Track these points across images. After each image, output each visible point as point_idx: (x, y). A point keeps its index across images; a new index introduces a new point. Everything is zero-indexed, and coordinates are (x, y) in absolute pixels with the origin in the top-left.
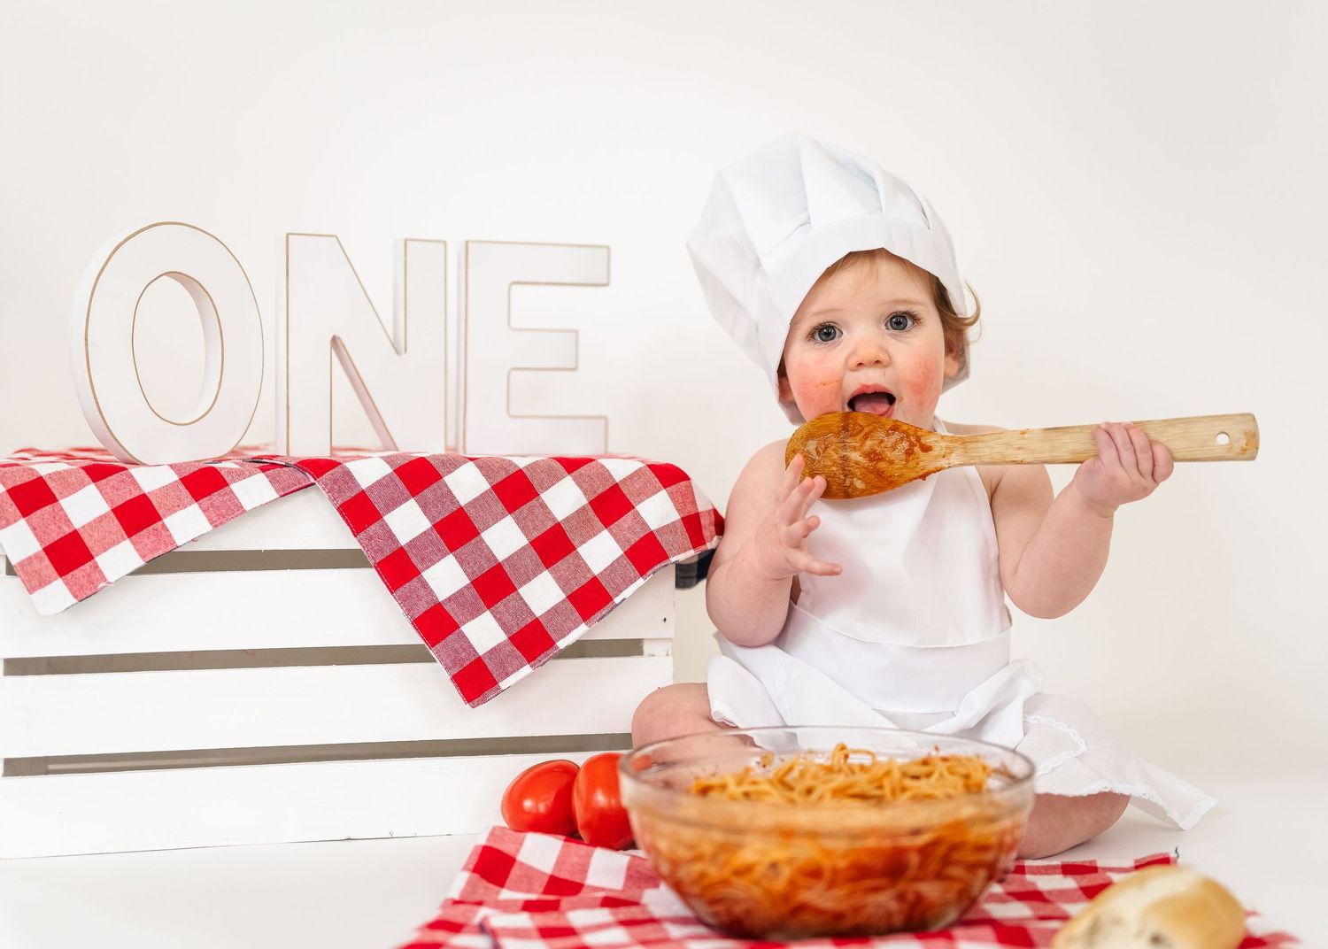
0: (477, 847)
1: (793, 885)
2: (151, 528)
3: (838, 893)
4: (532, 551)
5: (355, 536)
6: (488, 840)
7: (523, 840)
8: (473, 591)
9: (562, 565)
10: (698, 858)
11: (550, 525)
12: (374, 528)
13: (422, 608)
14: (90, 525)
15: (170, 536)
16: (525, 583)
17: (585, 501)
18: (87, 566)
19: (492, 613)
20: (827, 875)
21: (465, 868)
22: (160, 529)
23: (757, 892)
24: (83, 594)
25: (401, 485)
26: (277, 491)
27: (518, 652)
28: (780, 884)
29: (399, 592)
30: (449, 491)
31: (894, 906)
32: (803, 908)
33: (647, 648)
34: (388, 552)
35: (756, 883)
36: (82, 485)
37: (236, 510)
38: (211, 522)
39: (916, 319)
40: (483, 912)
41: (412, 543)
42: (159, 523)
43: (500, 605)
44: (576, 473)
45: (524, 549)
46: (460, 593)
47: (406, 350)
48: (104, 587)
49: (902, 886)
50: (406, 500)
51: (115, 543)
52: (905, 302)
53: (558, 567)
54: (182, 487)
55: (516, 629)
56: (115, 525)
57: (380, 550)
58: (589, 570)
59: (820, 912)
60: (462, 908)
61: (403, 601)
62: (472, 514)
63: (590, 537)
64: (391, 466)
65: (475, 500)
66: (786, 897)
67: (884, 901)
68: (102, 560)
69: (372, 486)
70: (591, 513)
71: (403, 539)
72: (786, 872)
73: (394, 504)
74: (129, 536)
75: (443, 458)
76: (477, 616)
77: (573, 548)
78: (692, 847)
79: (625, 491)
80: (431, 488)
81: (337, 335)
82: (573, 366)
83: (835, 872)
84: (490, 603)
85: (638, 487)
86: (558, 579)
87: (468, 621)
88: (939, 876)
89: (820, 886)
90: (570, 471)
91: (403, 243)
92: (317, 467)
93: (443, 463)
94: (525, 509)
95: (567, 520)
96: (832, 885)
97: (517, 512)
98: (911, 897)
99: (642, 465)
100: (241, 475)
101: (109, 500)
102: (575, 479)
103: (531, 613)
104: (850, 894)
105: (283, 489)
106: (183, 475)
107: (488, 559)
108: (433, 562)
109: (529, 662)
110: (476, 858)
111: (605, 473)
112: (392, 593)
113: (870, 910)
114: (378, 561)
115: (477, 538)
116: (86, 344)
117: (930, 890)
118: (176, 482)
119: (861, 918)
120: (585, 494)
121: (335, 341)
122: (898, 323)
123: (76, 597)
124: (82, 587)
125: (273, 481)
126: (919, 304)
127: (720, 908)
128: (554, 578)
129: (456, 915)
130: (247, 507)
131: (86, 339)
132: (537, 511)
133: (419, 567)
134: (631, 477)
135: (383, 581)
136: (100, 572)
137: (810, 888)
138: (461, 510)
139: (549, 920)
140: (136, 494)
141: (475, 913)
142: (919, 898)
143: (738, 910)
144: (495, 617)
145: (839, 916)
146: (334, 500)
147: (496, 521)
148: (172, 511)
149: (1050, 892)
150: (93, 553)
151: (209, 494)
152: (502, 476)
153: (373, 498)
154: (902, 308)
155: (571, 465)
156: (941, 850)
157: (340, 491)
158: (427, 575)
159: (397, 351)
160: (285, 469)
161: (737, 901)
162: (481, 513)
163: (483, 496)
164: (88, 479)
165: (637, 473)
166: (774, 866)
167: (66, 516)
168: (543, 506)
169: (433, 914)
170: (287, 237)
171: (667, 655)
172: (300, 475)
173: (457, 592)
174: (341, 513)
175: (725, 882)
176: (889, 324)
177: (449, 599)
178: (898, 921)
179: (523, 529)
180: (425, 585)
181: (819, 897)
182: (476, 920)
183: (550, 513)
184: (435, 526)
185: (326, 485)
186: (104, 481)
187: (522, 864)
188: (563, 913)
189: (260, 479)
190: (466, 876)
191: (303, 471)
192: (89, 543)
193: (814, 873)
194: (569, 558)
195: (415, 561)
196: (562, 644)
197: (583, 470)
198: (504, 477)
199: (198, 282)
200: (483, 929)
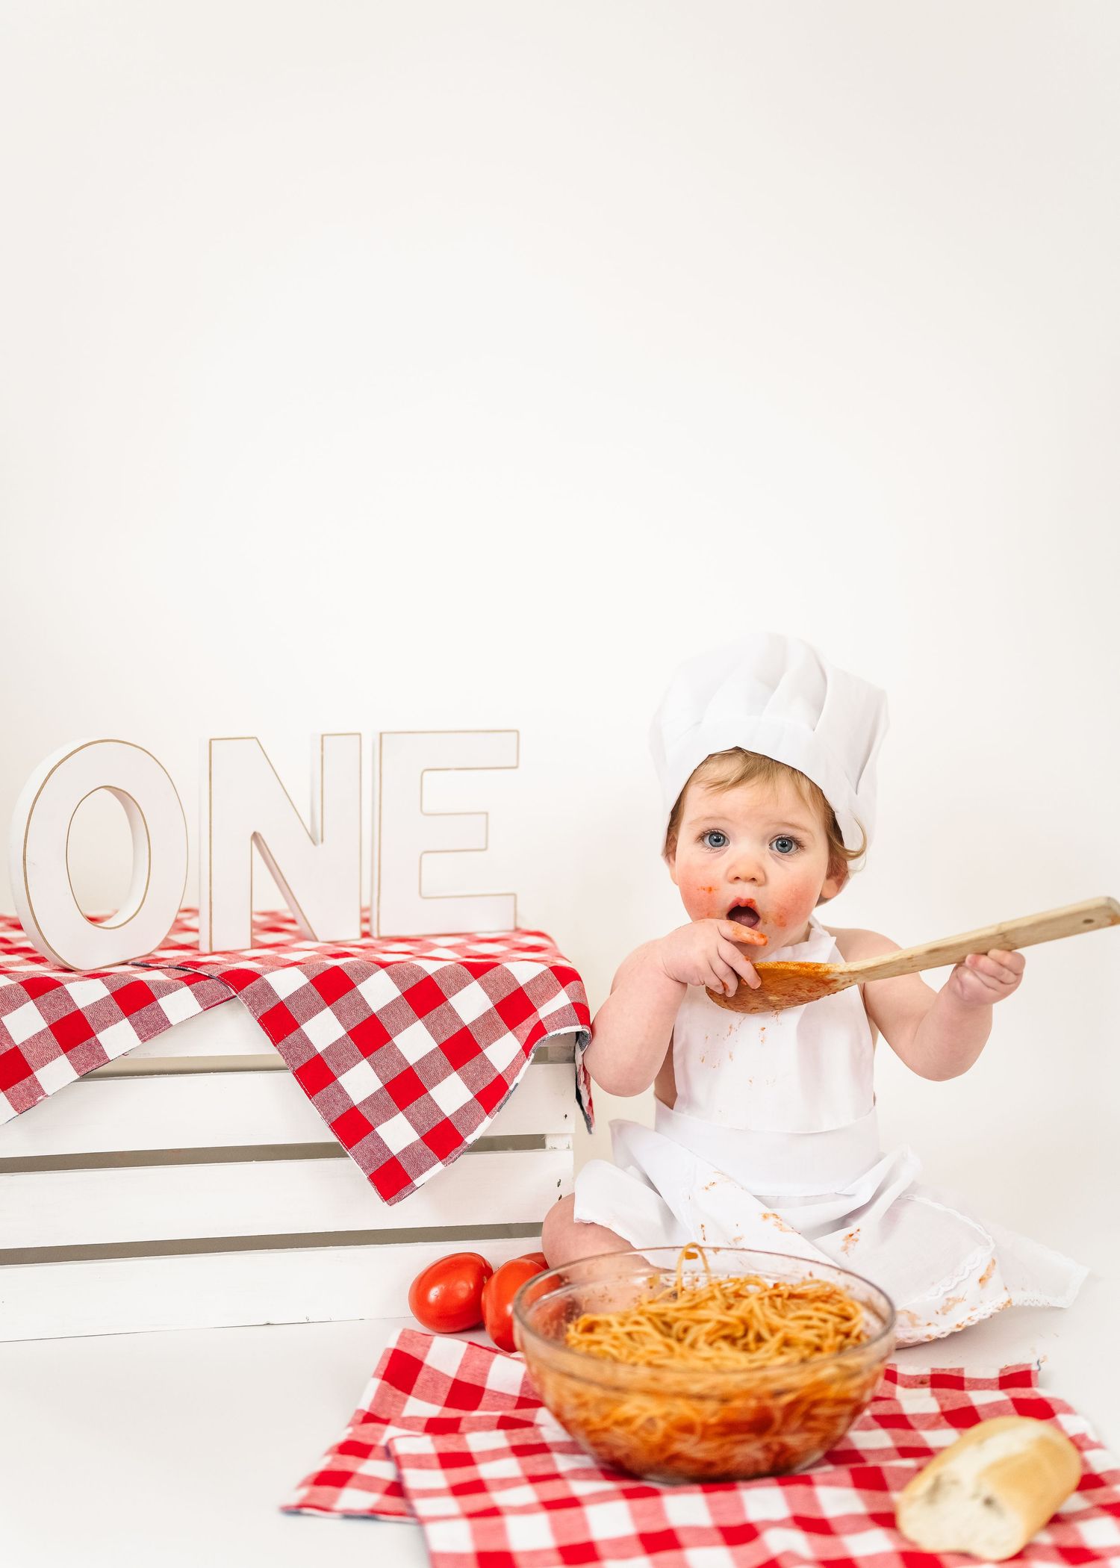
0: (388, 1350)
1: (668, 1438)
2: (85, 1043)
3: (707, 1445)
4: (441, 1054)
5: (275, 1045)
6: (398, 1343)
7: (431, 1342)
8: (386, 1094)
9: (469, 1066)
10: (584, 1405)
11: (458, 1028)
12: (292, 1037)
13: (339, 1111)
14: (29, 1041)
15: (103, 1051)
16: (435, 1085)
17: (491, 1005)
18: (27, 1081)
19: (405, 1114)
20: (699, 1429)
21: (375, 1375)
22: (94, 1044)
23: (635, 1441)
24: (22, 1106)
25: (317, 995)
26: (201, 1005)
27: (430, 1151)
28: (656, 1438)
29: (317, 1097)
30: (363, 999)
31: (760, 1455)
32: (676, 1457)
33: (549, 1143)
34: (305, 1060)
35: (635, 1433)
36: (22, 1002)
37: (162, 1024)
38: (141, 1037)
39: (799, 845)
40: (391, 1431)
41: (329, 1050)
42: (93, 1039)
43: (412, 1107)
44: (482, 978)
45: (433, 1052)
46: (374, 1096)
47: (322, 840)
48: (40, 1101)
49: (767, 1439)
50: (322, 1009)
51: (52, 1058)
52: (792, 825)
53: (465, 1068)
54: (113, 1002)
55: (428, 1129)
56: (52, 1040)
57: (299, 1058)
58: (495, 1070)
59: (692, 1461)
60: (372, 1426)
61: (320, 1106)
62: (384, 1020)
63: (495, 1039)
64: (308, 976)
65: (388, 1006)
66: (662, 1448)
67: (750, 1451)
68: (41, 1074)
69: (290, 997)
70: (497, 1016)
71: (320, 1047)
72: (661, 1425)
73: (311, 1013)
74: (65, 1051)
75: (357, 966)
76: (390, 1118)
77: (480, 1050)
78: (577, 1395)
79: (528, 994)
80: (346, 996)
81: (258, 831)
82: (483, 847)
83: (706, 1427)
84: (402, 1105)
85: (540, 990)
86: (466, 1081)
87: (382, 1122)
88: (803, 1429)
89: (693, 1439)
90: (476, 977)
91: (320, 738)
92: (240, 980)
93: (356, 971)
94: (434, 1013)
95: (474, 1023)
96: (704, 1437)
97: (426, 1017)
98: (776, 1448)
99: (546, 968)
100: (168, 989)
101: (46, 1017)
102: (481, 984)
103: (441, 1113)
104: (722, 1446)
105: (207, 1003)
106: (115, 990)
107: (400, 1063)
108: (348, 1068)
109: (441, 1160)
110: (386, 1363)
111: (509, 977)
112: (310, 1099)
113: (739, 1459)
114: (296, 1068)
115: (390, 1043)
116: (25, 864)
117: (793, 1440)
118: (108, 997)
119: (731, 1466)
120: (491, 999)
121: (255, 836)
122: (783, 845)
123: (17, 1110)
124: (22, 1099)
125: (197, 994)
126: (805, 830)
127: (602, 1450)
128: (463, 1079)
129: (366, 1434)
130: (173, 1022)
131: (24, 860)
132: (445, 1015)
133: (335, 1072)
134: (535, 980)
135: (302, 1087)
136: (39, 1086)
137: (685, 1441)
138: (373, 1017)
139: (449, 1444)
140: (73, 1010)
141: (382, 1431)
142: (784, 1448)
143: (618, 1454)
144: (408, 1118)
145: (710, 1464)
146: (254, 1012)
147: (407, 1025)
148: (105, 1025)
149: (914, 1416)
150: (32, 1068)
151: (138, 1009)
152: (412, 983)
153: (291, 1008)
154: (789, 832)
155: (478, 969)
156: (803, 1408)
157: (260, 1003)
158: (342, 1080)
159: (314, 843)
160: (208, 981)
161: (619, 1447)
162: (393, 1019)
163: (394, 1002)
164: (27, 996)
165: (540, 977)
166: (651, 1420)
167: (7, 1032)
168: (451, 1010)
169: (343, 1435)
170: (210, 743)
171: (569, 1148)
172: (222, 988)
173: (371, 1096)
174: (261, 1024)
175: (606, 1430)
176: (774, 844)
177: (364, 1103)
178: (764, 1467)
179: (432, 1033)
180: (341, 1090)
181: (691, 1447)
182: (382, 1442)
183: (457, 1016)
184: (349, 1033)
185: (246, 997)
186: (41, 998)
187: (429, 1367)
188: (463, 1433)
189: (185, 993)
190: (375, 1383)
191: (226, 984)
192: (29, 1059)
193: (687, 1428)
194: (476, 1059)
195: (331, 1067)
196: (470, 1140)
197: (489, 975)
198: (414, 983)
199: (127, 793)
200: (388, 1453)
